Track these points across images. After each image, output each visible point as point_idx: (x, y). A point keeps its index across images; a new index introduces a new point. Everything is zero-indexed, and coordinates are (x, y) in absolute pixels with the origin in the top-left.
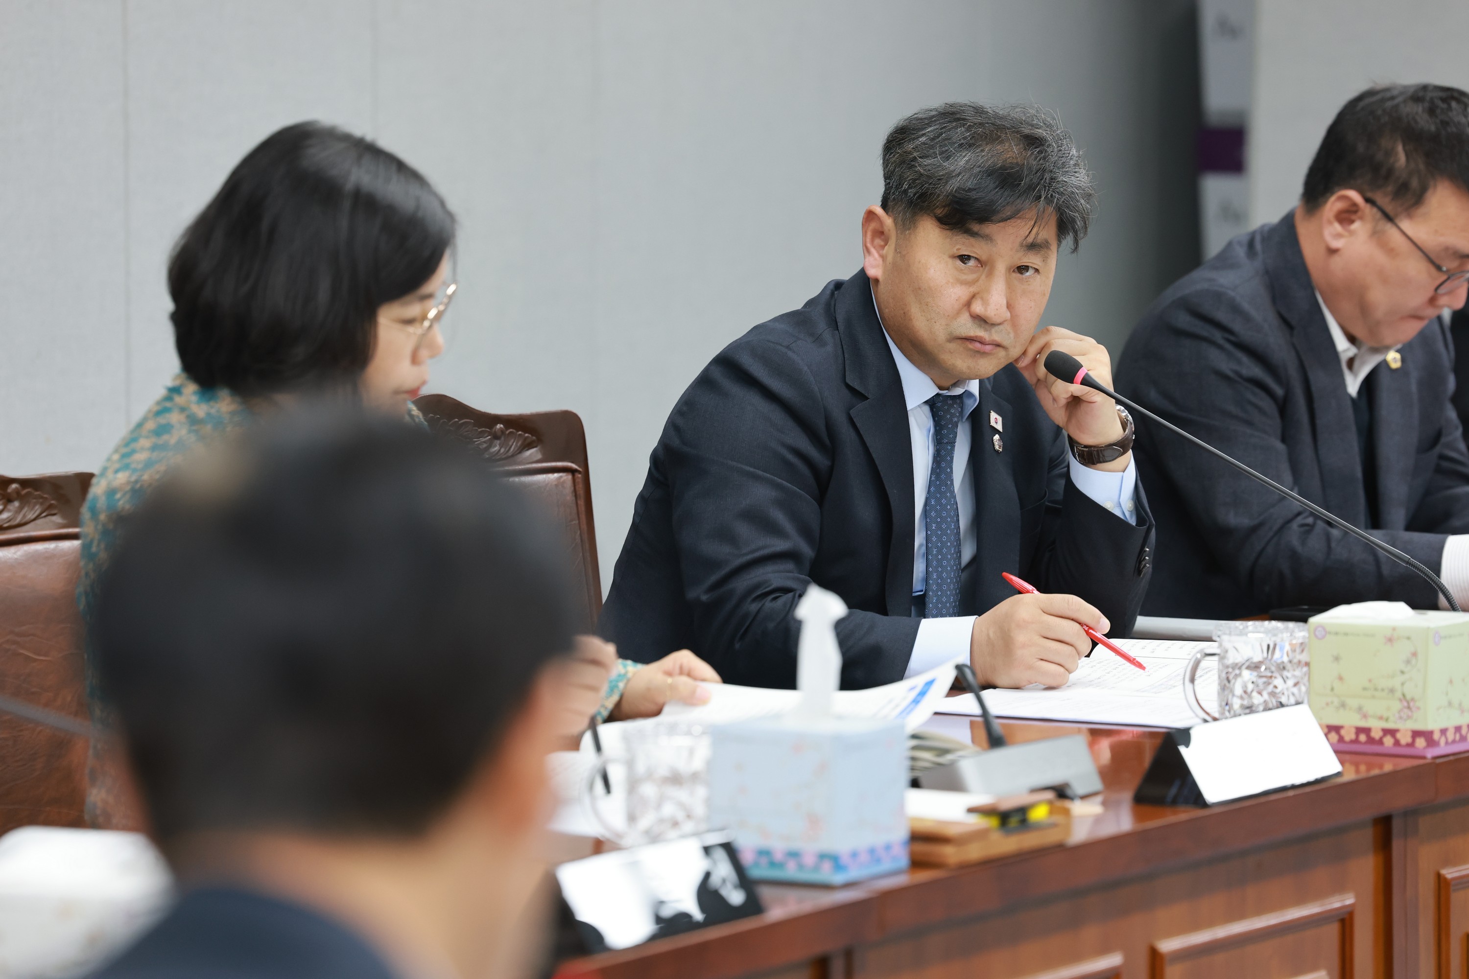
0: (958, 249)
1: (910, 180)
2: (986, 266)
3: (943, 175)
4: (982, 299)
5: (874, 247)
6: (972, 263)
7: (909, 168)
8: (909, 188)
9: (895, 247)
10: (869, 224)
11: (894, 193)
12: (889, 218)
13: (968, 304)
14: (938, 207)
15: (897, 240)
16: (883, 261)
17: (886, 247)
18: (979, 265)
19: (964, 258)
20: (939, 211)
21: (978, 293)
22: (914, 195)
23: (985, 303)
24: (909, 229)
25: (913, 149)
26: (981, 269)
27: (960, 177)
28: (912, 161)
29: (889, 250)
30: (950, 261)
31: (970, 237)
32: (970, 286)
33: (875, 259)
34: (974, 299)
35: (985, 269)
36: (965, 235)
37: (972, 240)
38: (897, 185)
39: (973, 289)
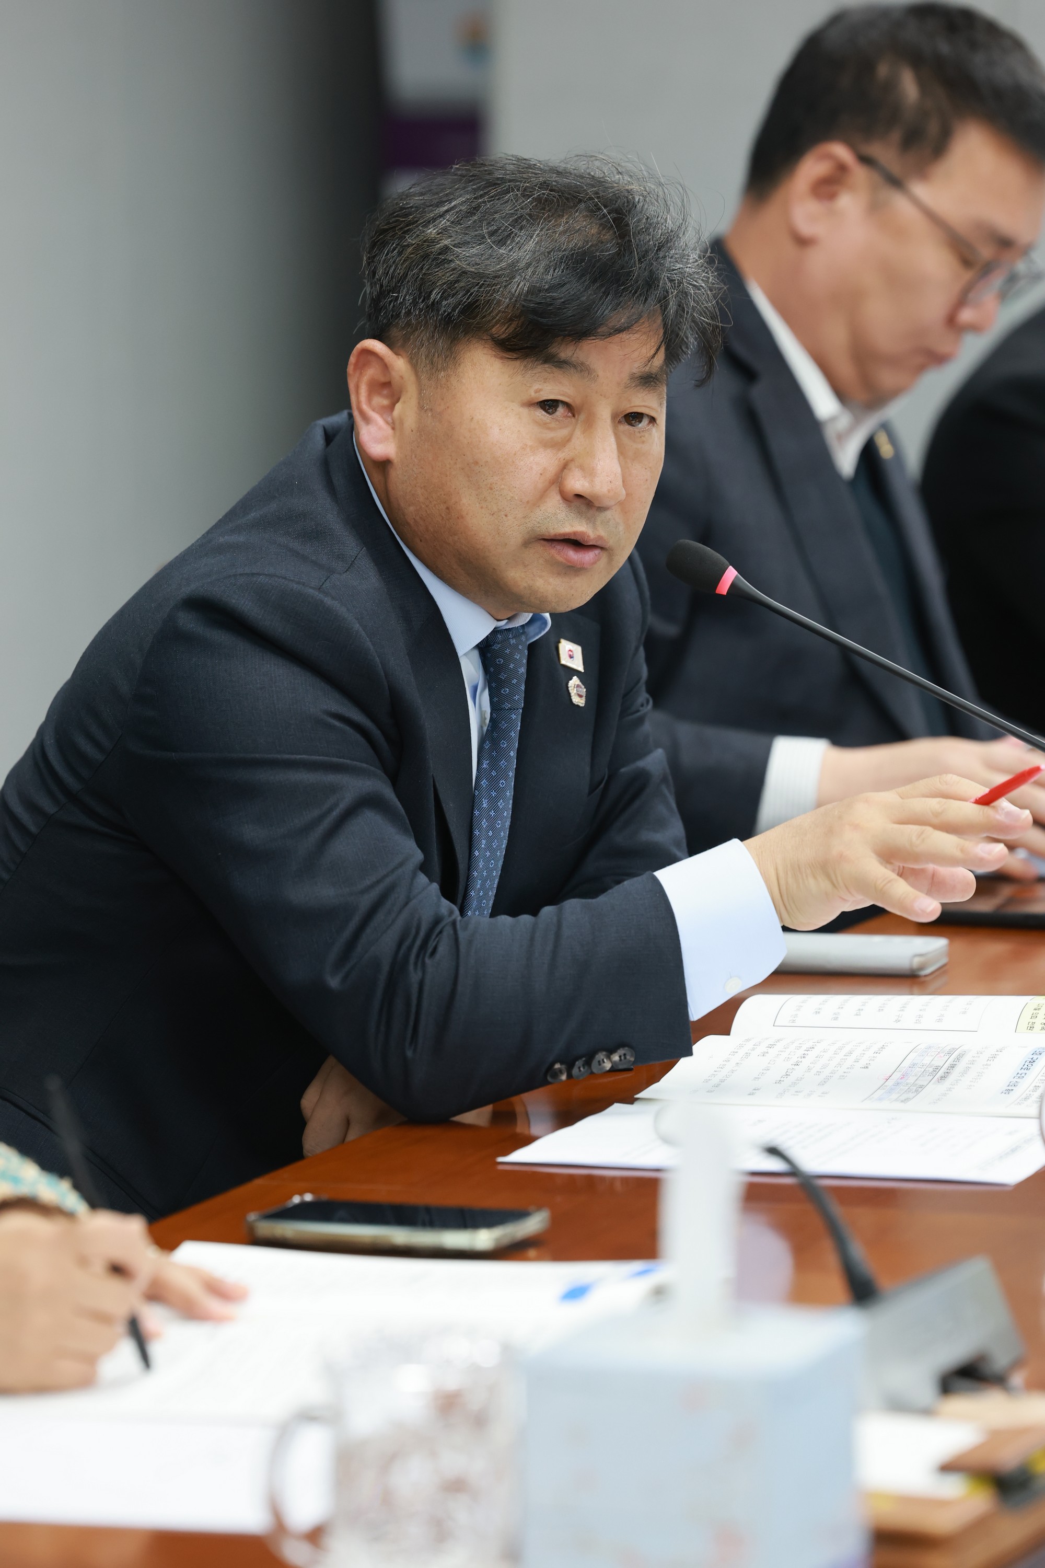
0: (536, 392)
1: (444, 284)
2: (579, 414)
3: (502, 269)
4: (582, 468)
5: (373, 410)
6: (561, 410)
7: (438, 265)
8: (443, 298)
9: (419, 403)
10: (361, 373)
11: (409, 313)
12: (399, 358)
13: (557, 481)
14: (496, 323)
15: (420, 391)
16: (393, 429)
17: (398, 406)
18: (570, 414)
19: (549, 406)
20: (501, 331)
21: (572, 460)
22: (453, 310)
23: (589, 472)
24: (444, 369)
25: (438, 234)
26: (573, 419)
27: (530, 270)
28: (440, 254)
29: (407, 409)
30: (525, 411)
31: (555, 369)
32: (559, 450)
33: (380, 428)
34: (565, 470)
35: (577, 420)
36: (546, 366)
37: (557, 373)
38: (414, 299)
39: (564, 455)
